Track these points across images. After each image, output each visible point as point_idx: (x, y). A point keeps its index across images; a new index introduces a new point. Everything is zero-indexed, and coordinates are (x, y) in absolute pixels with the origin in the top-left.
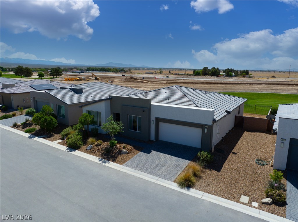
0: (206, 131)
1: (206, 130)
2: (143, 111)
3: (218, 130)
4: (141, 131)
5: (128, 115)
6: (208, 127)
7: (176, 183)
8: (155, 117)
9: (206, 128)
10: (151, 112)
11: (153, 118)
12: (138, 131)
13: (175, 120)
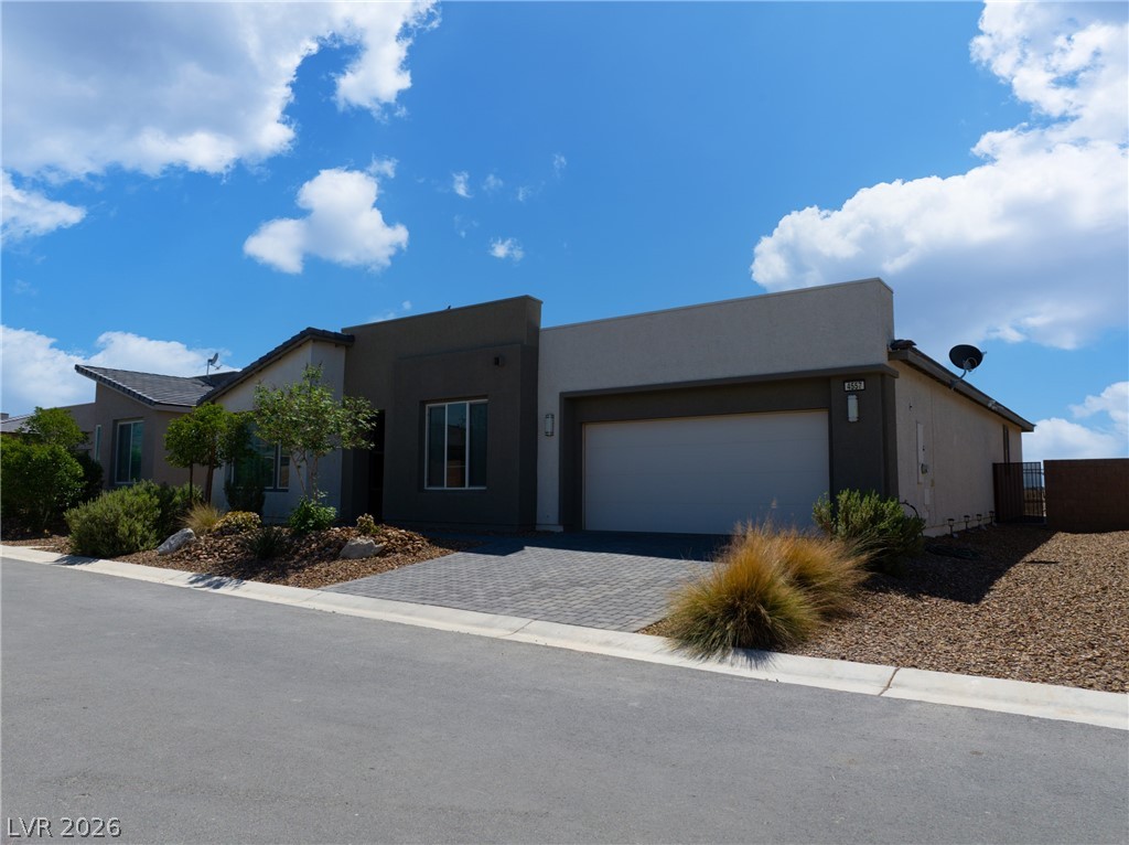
0: (853, 414)
1: (853, 402)
2: (497, 362)
3: (921, 453)
4: (484, 485)
5: (423, 403)
6: (861, 386)
7: (660, 634)
8: (562, 394)
9: (852, 392)
10: (540, 371)
11: (549, 405)
12: (470, 485)
13: (669, 384)
